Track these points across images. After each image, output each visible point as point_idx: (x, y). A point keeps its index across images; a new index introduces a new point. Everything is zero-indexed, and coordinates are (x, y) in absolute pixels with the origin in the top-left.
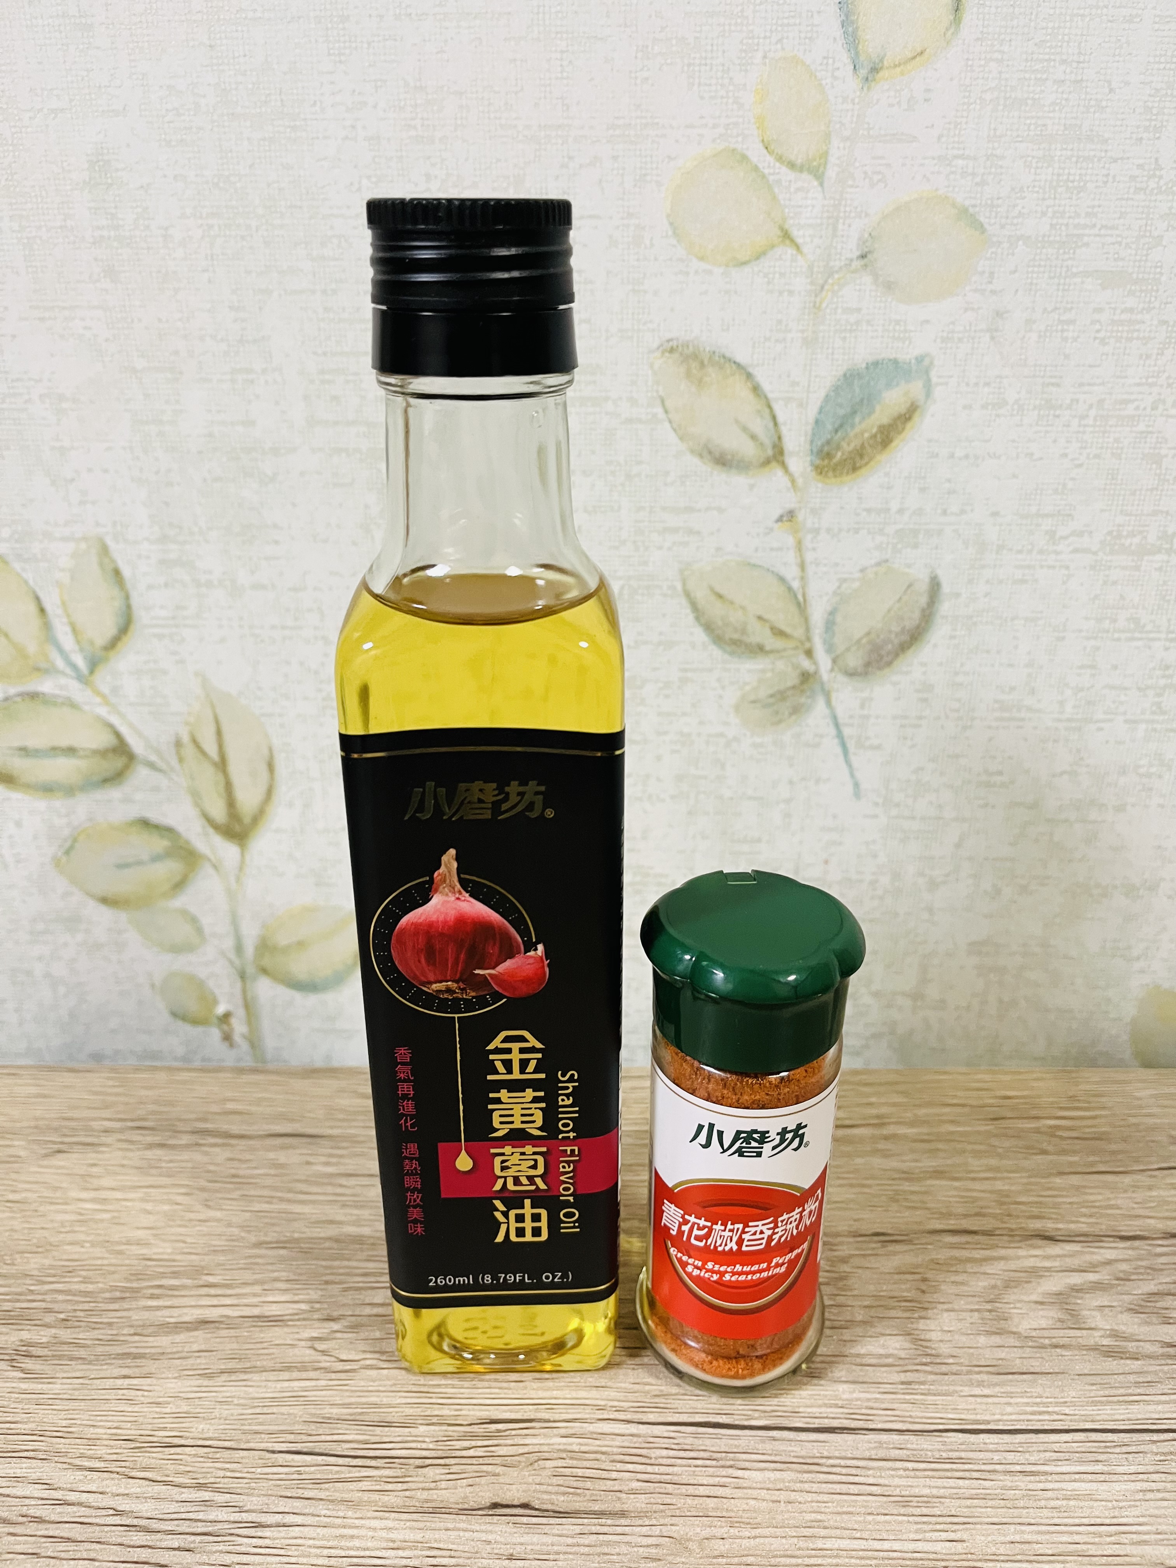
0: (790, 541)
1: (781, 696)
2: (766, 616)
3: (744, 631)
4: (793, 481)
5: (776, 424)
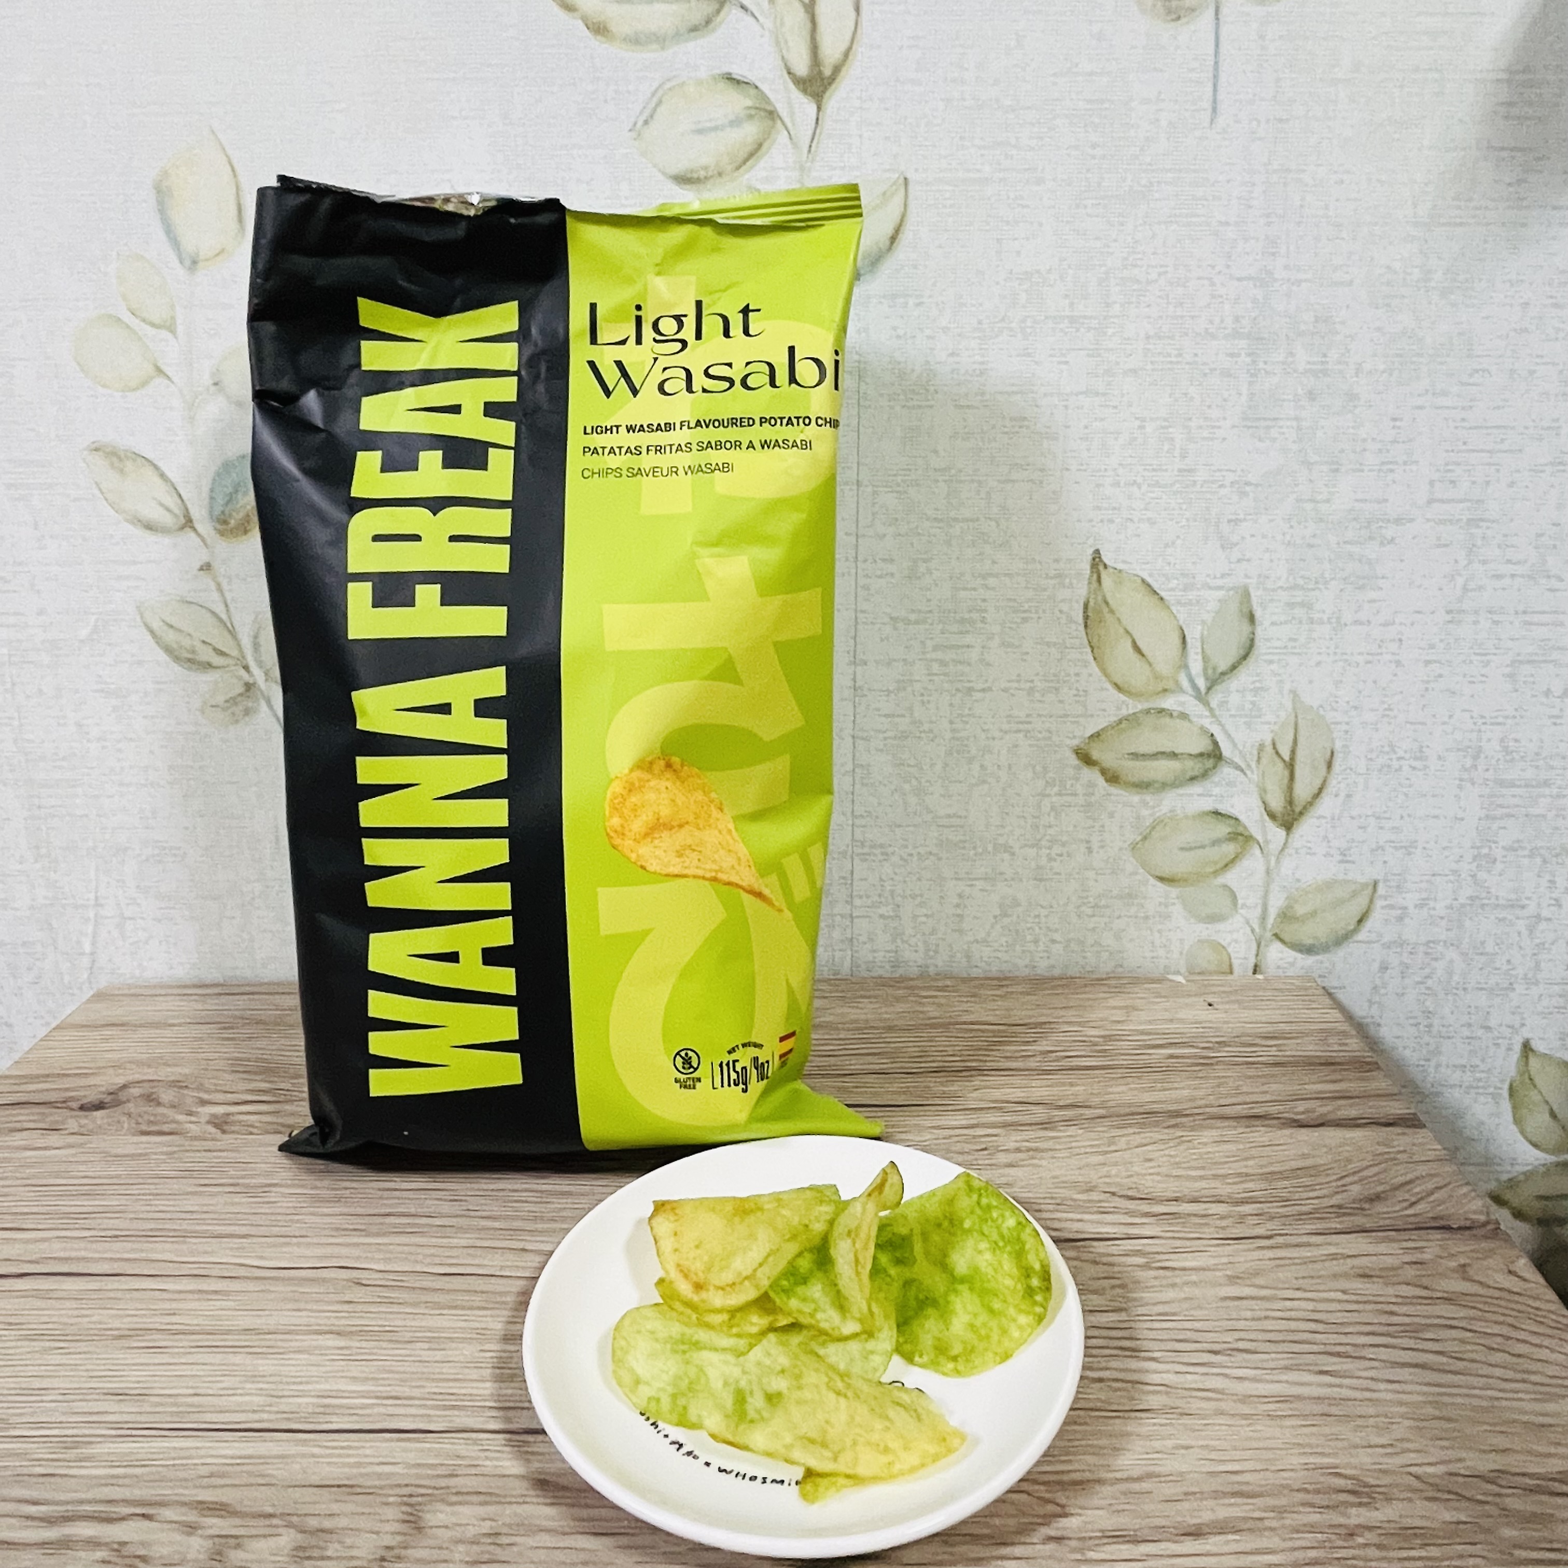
0: (213, 586)
1: (233, 701)
2: (208, 641)
3: (194, 652)
4: (203, 540)
5: (183, 501)
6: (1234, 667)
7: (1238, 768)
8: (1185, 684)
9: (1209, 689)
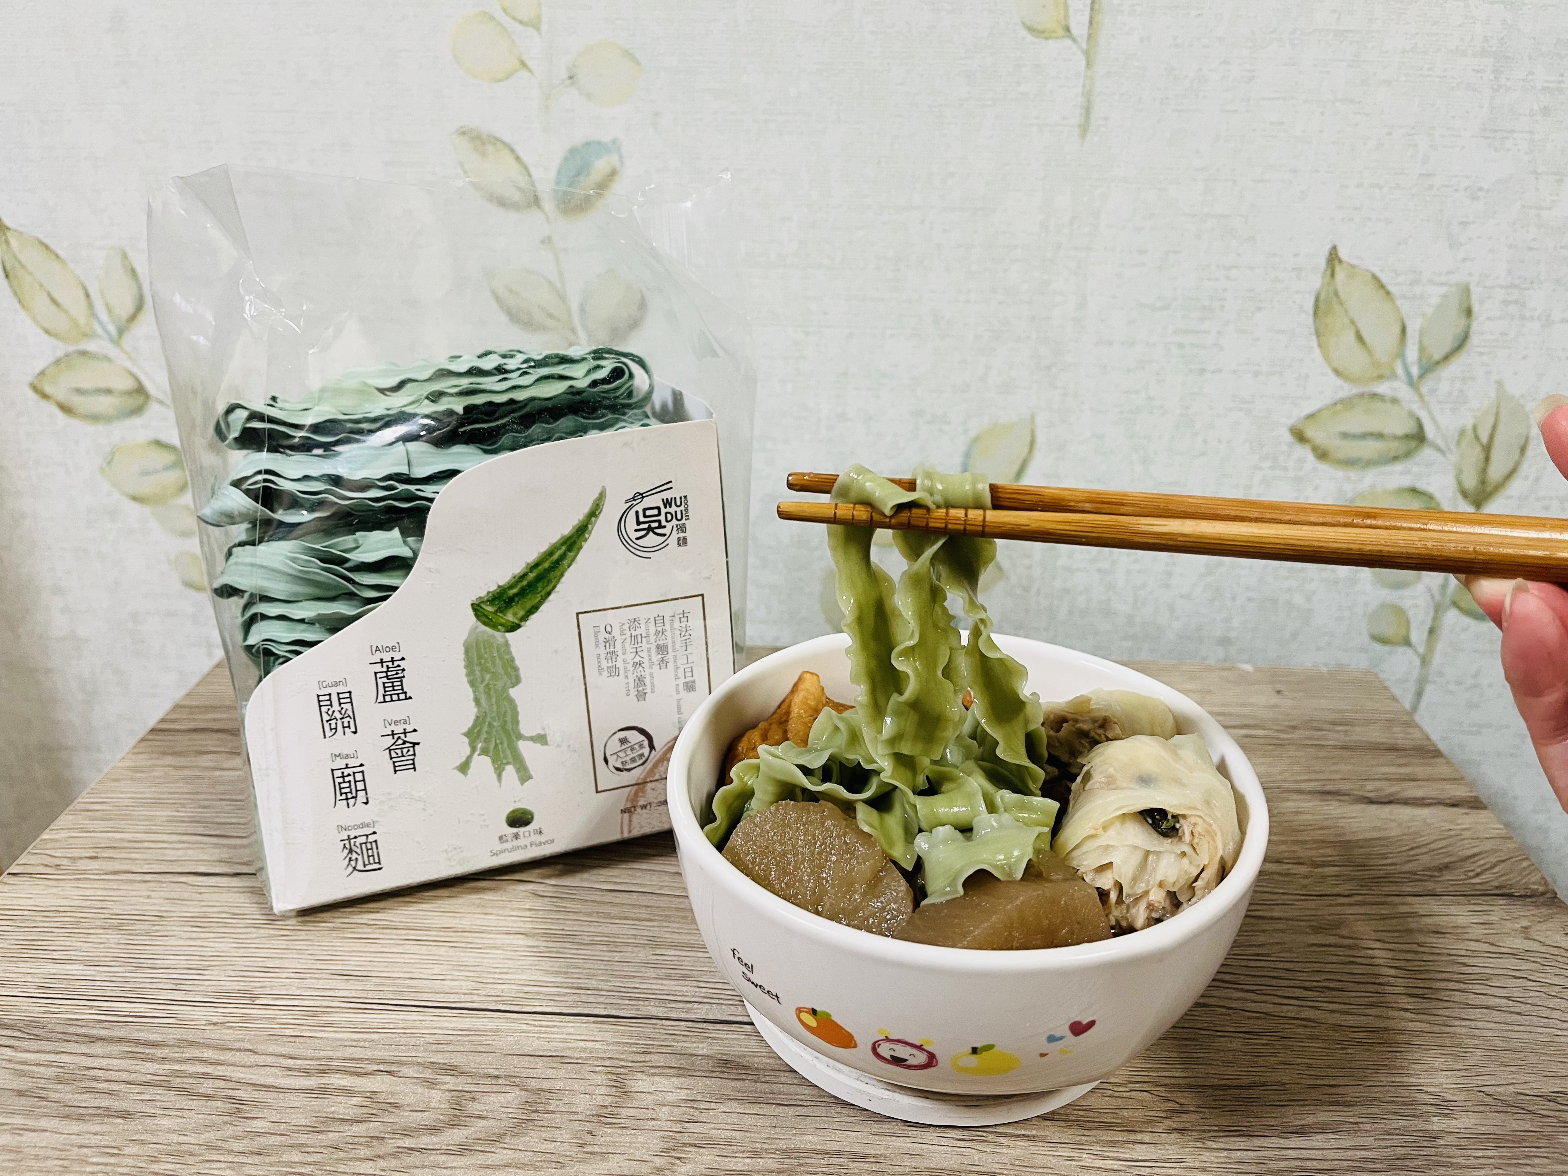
0: (551, 256)
2: (543, 305)
3: (532, 316)
4: (547, 218)
5: (532, 180)
6: (1447, 358)
7: (1439, 449)
8: (1400, 371)
9: (1421, 376)
